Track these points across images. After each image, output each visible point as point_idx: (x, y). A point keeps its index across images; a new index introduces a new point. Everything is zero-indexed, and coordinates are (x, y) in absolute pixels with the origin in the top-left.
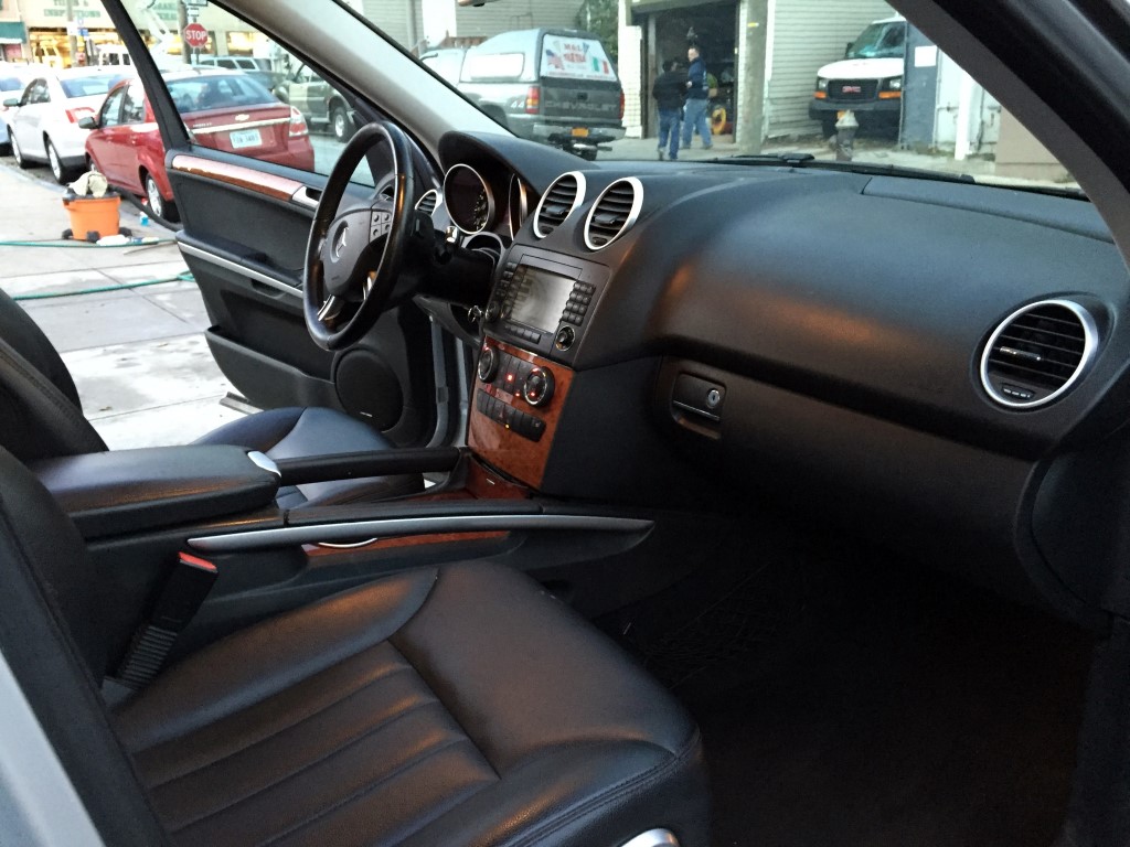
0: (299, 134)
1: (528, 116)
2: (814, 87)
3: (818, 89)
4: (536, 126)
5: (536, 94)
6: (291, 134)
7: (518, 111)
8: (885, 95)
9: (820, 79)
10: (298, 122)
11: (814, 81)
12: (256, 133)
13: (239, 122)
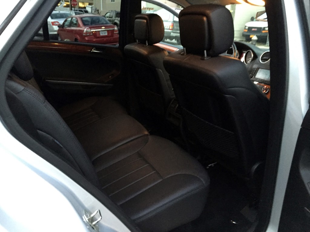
0: (116, 33)
1: (170, 31)
2: (244, 28)
3: (245, 29)
4: (172, 33)
5: (172, 25)
6: (115, 33)
7: (167, 29)
8: (263, 32)
9: (246, 26)
10: (116, 30)
11: (244, 27)
12: (106, 32)
13: (102, 29)
